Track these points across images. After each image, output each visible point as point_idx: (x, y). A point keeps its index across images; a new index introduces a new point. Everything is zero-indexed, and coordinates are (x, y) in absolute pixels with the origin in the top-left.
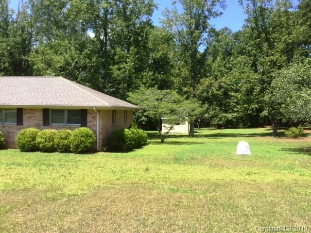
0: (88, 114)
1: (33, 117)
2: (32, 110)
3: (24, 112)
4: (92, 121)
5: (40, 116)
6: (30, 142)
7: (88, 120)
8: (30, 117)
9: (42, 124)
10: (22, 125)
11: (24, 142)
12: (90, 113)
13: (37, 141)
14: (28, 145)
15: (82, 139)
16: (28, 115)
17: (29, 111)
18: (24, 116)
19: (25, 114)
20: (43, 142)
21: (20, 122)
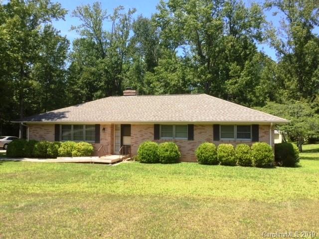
0: (259, 130)
1: (203, 132)
2: (203, 126)
3: (194, 128)
4: (264, 136)
5: (210, 132)
6: (212, 156)
7: (260, 135)
8: (201, 133)
9: (212, 139)
10: (193, 140)
11: (207, 155)
12: (261, 129)
13: (218, 155)
14: (211, 158)
15: (266, 153)
16: (199, 131)
17: (200, 127)
18: (195, 132)
19: (196, 130)
20: (226, 156)
21: (191, 137)
